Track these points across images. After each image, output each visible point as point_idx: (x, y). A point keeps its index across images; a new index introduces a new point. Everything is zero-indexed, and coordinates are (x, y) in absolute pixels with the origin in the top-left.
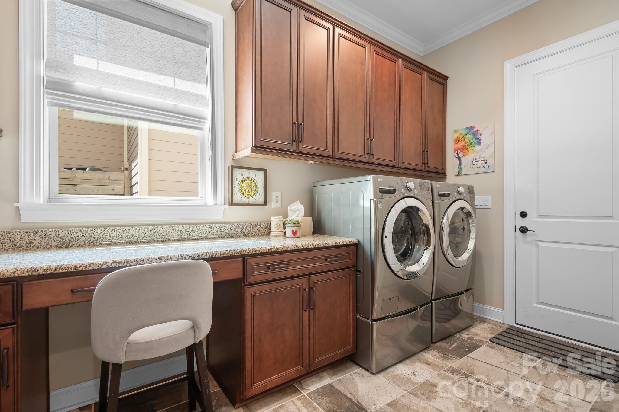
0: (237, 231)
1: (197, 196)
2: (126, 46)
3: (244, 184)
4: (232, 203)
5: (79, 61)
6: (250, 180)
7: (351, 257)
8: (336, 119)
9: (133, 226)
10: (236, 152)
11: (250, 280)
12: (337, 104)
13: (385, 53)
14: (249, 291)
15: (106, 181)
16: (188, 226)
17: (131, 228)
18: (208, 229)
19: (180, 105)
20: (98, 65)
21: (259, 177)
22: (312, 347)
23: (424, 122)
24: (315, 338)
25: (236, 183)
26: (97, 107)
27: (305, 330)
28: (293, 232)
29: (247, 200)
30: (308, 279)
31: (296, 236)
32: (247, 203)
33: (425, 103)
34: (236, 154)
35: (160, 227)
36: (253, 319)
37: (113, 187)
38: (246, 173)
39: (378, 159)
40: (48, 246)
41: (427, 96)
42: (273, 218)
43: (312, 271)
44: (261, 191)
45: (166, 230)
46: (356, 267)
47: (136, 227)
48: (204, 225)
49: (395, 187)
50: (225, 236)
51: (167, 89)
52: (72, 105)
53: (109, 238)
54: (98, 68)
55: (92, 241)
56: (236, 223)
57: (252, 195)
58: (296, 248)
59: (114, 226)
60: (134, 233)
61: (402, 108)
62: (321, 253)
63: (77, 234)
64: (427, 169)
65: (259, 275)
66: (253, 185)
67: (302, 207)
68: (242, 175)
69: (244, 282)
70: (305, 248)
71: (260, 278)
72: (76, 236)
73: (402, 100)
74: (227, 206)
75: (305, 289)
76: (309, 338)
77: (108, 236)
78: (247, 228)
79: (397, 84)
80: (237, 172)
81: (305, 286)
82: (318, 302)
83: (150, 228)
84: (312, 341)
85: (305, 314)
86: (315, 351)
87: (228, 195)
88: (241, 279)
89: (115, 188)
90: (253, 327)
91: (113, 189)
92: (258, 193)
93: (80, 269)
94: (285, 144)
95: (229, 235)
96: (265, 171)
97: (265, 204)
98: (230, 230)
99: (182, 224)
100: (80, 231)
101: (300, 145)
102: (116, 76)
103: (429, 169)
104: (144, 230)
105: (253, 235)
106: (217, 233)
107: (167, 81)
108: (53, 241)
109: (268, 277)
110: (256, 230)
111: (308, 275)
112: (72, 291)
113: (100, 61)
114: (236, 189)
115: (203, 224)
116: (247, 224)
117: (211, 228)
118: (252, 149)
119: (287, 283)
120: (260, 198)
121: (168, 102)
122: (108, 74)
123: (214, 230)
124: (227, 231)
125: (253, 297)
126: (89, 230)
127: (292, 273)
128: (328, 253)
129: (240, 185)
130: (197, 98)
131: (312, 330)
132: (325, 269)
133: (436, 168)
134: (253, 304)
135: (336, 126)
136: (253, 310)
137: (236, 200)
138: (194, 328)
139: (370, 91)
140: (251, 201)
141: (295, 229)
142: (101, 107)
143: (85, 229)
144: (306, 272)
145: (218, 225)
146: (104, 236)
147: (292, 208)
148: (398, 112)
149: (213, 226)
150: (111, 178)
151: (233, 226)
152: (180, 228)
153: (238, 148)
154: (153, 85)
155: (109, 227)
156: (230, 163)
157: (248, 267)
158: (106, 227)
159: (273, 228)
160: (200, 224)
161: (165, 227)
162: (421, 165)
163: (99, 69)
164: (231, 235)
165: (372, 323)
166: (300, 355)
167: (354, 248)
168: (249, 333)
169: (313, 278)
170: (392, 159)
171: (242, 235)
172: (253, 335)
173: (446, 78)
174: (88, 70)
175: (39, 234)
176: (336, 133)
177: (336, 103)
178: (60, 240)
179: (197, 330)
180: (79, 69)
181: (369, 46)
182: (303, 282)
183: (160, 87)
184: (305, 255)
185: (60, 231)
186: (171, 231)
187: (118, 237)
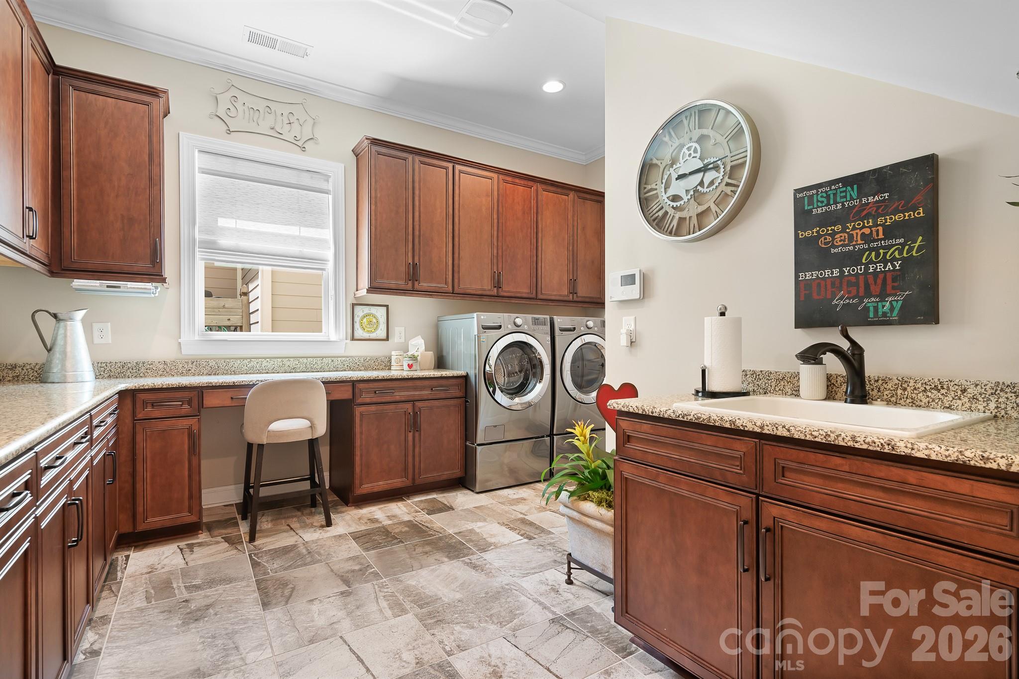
0: (358, 365)
1: (321, 332)
2: (258, 204)
3: (365, 320)
4: (353, 339)
5: (222, 222)
6: (371, 315)
7: (460, 387)
8: (456, 255)
9: (265, 358)
10: (357, 290)
11: (360, 401)
12: (458, 240)
13: (517, 181)
14: (358, 411)
15: (220, 310)
16: (312, 359)
17: (264, 360)
18: (330, 362)
19: (305, 250)
20: (236, 224)
21: (381, 313)
22: (417, 464)
23: (571, 248)
24: (420, 456)
25: (357, 319)
26: (235, 258)
27: (411, 448)
28: (408, 365)
29: (368, 335)
30: (414, 405)
31: (412, 369)
32: (368, 338)
33: (573, 226)
34: (357, 292)
35: (287, 359)
36: (361, 433)
37: (229, 317)
38: (366, 310)
39: (509, 292)
40: (201, 373)
41: (576, 219)
42: (393, 353)
43: (416, 398)
44: (383, 326)
45: (293, 363)
46: (465, 398)
47: (267, 360)
48: (327, 359)
49: (500, 323)
50: (347, 370)
51: (294, 237)
52: (217, 258)
53: (246, 368)
54: (236, 225)
55: (233, 370)
56: (356, 357)
57: (373, 331)
58: (400, 377)
59: (250, 358)
60: (266, 364)
61: (540, 235)
62: (427, 383)
63: (222, 364)
64: (575, 299)
65: (366, 398)
66: (374, 320)
67: (423, 341)
68: (363, 312)
69: (354, 403)
70: (410, 377)
71: (368, 400)
72: (221, 366)
73: (540, 226)
74: (348, 341)
75: (410, 413)
76: (414, 456)
77: (245, 367)
78: (368, 362)
79: (534, 210)
80: (357, 308)
81: (410, 411)
82: (424, 426)
83: (279, 360)
84: (417, 459)
85: (410, 435)
86: (420, 468)
87: (350, 331)
88: (351, 399)
89: (232, 317)
90: (361, 439)
91: (229, 320)
92: (380, 329)
93: (236, 384)
94: (401, 283)
95: (350, 368)
96: (387, 306)
97: (387, 339)
98: (351, 363)
99: (307, 358)
100: (224, 362)
101: (416, 283)
102: (251, 232)
103: (579, 299)
104: (274, 362)
105: (374, 369)
106: (339, 366)
107: (294, 230)
108: (205, 369)
109: (375, 400)
110: (377, 364)
111: (413, 401)
112: (232, 398)
113: (237, 221)
114: (357, 325)
115: (326, 357)
116: (368, 358)
117: (333, 361)
118: (367, 290)
119: (392, 406)
120: (382, 333)
121: (293, 249)
122: (244, 231)
123: (336, 363)
124: (348, 364)
125: (361, 415)
126: (231, 361)
127: (398, 398)
128: (435, 383)
129: (362, 321)
130: (320, 242)
131: (417, 450)
132: (430, 397)
133: (590, 298)
134: (361, 420)
135: (456, 262)
136: (361, 426)
137: (357, 336)
138: (312, 427)
139: (498, 222)
140: (373, 336)
141: (410, 363)
142: (238, 258)
143: (228, 360)
144: (411, 398)
145: (340, 359)
146: (242, 366)
147: (413, 343)
148: (535, 240)
149: (335, 359)
150: (226, 306)
151: (354, 360)
152: (305, 360)
153: (359, 288)
154: (281, 235)
155: (246, 359)
156: (351, 300)
157: (357, 390)
158: (244, 359)
159: (393, 363)
160: (323, 358)
161: (292, 359)
162: (568, 296)
163: (237, 227)
164: (352, 369)
165: (476, 447)
166: (406, 469)
167: (463, 380)
168: (358, 443)
169: (418, 404)
170: (527, 291)
171: (363, 368)
172: (361, 445)
173: (602, 195)
174: (229, 229)
175: (194, 364)
176: (456, 269)
177: (456, 239)
178: (210, 369)
179: (313, 429)
180: (223, 229)
181: (495, 176)
182: (409, 406)
183: (288, 236)
184: (410, 383)
185: (210, 361)
186: (297, 363)
187: (253, 367)
